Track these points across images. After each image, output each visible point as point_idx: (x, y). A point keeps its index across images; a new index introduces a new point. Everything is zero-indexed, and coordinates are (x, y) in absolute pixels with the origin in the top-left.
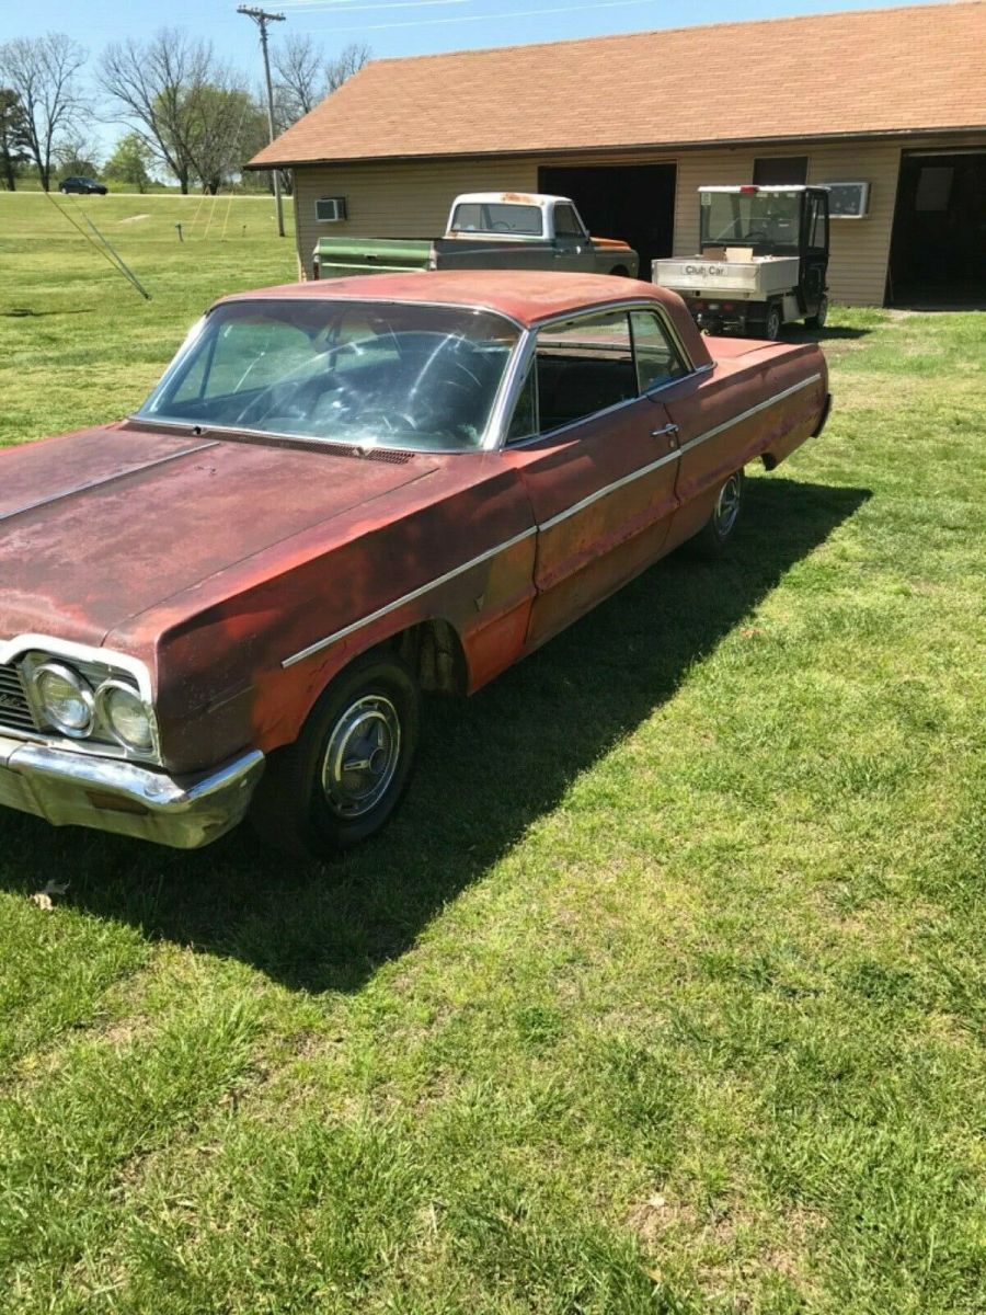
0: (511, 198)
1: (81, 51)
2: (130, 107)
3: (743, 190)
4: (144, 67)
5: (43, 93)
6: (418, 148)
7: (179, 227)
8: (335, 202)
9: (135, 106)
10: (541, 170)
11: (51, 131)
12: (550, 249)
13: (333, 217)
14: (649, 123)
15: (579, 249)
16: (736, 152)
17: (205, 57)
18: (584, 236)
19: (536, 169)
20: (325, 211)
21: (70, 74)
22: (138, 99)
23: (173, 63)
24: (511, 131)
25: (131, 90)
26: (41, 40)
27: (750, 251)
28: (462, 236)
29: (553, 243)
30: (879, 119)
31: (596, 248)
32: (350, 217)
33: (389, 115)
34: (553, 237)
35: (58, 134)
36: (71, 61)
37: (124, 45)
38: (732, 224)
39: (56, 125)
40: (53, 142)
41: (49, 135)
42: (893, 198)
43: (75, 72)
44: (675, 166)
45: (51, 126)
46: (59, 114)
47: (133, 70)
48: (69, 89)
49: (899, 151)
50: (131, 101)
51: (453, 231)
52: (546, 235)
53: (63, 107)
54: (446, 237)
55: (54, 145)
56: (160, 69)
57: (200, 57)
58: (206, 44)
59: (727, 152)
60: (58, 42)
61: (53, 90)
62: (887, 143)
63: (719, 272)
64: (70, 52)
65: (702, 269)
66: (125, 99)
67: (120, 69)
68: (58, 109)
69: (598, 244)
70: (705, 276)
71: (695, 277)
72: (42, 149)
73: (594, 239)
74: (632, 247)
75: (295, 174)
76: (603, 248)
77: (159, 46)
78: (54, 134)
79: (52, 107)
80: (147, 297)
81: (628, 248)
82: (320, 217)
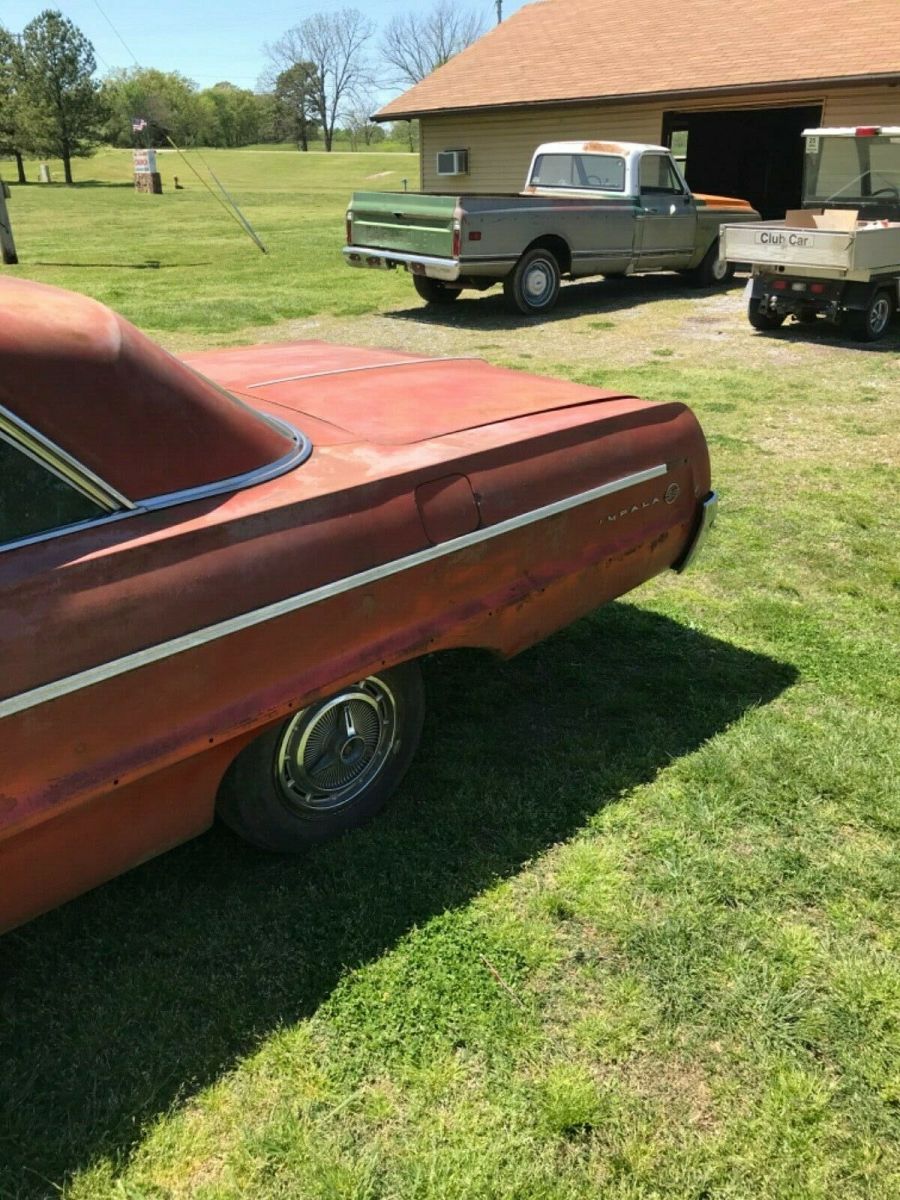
0: (595, 147)
1: (370, 25)
2: (406, 74)
3: (859, 132)
4: (422, 38)
5: (334, 63)
6: (536, 94)
7: (405, 181)
8: (455, 154)
9: (410, 73)
10: (665, 115)
11: (337, 98)
12: (632, 208)
13: (452, 171)
14: (794, 56)
15: (673, 209)
17: (475, 28)
18: (681, 192)
19: (660, 115)
20: (445, 164)
21: (358, 46)
22: (413, 68)
23: (447, 34)
24: (637, 72)
25: (408, 58)
26: (336, 14)
27: (854, 213)
28: (541, 192)
29: (637, 202)
31: (699, 208)
32: (472, 171)
33: (523, 59)
34: (637, 193)
35: (343, 100)
36: (360, 34)
37: (407, 17)
38: (858, 178)
39: (343, 92)
40: (338, 108)
41: (335, 103)
43: (362, 44)
44: (820, 107)
45: (338, 93)
46: (345, 83)
47: (413, 41)
48: (356, 61)
50: (407, 69)
51: (532, 185)
52: (628, 191)
53: (350, 76)
54: (524, 193)
55: (339, 110)
56: (434, 38)
57: (470, 27)
58: (478, 15)
59: (885, 89)
60: (351, 17)
61: (342, 61)
63: (802, 242)
64: (359, 26)
65: (781, 237)
66: (403, 67)
67: (402, 41)
68: (345, 79)
69: (703, 203)
70: (784, 247)
71: (772, 248)
72: (329, 113)
73: (698, 197)
74: (754, 206)
75: (422, 125)
76: (709, 207)
77: (436, 17)
78: (339, 101)
79: (340, 76)
80: (263, 250)
81: (749, 208)
82: (441, 171)
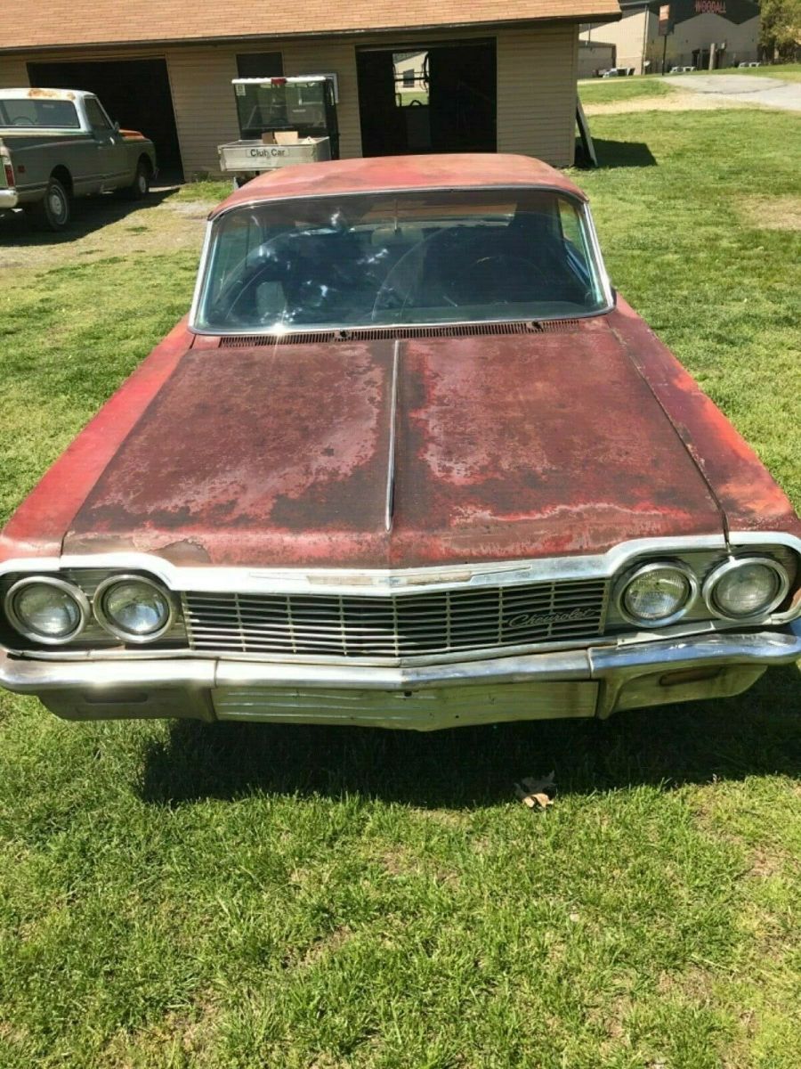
3: (273, 81)
10: (28, 65)
12: (92, 141)
15: (112, 140)
16: (219, 47)
19: (24, 64)
27: (296, 134)
29: (91, 135)
30: (335, 21)
31: (124, 139)
34: (90, 129)
42: (355, 86)
44: (164, 60)
49: (353, 48)
52: (84, 128)
62: (340, 41)
63: (280, 153)
65: (265, 151)
69: (123, 135)
70: (268, 157)
71: (259, 159)
73: (121, 131)
74: (146, 137)
76: (127, 138)
81: (142, 137)
